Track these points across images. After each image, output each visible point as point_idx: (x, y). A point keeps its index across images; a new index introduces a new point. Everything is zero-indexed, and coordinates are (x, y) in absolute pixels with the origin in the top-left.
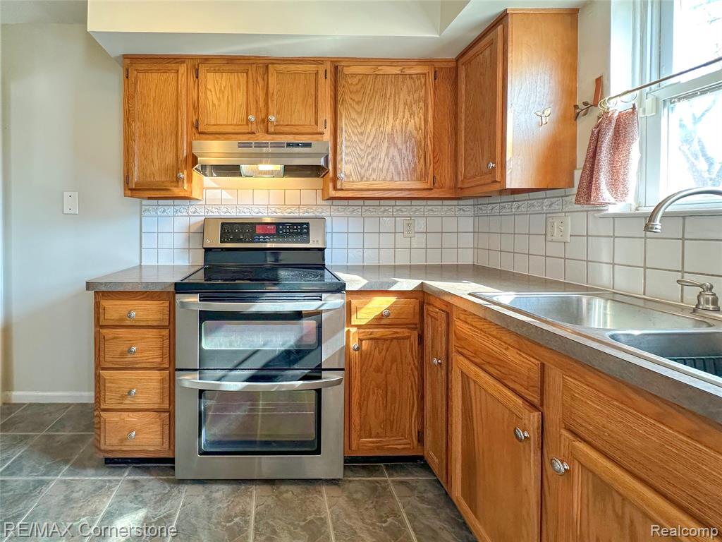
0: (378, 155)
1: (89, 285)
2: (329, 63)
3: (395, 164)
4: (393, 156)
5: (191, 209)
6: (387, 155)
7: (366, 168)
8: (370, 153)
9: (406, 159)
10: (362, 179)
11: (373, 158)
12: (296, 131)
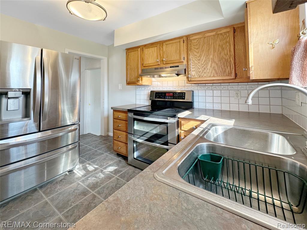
0: (207, 67)
1: (112, 108)
2: (185, 37)
3: (215, 70)
4: (214, 67)
5: (149, 88)
6: (211, 66)
7: (201, 72)
8: (203, 67)
9: (220, 67)
10: (200, 77)
11: (205, 69)
12: (173, 62)
